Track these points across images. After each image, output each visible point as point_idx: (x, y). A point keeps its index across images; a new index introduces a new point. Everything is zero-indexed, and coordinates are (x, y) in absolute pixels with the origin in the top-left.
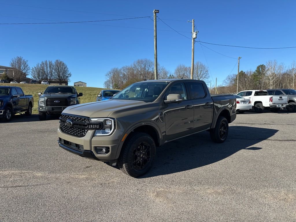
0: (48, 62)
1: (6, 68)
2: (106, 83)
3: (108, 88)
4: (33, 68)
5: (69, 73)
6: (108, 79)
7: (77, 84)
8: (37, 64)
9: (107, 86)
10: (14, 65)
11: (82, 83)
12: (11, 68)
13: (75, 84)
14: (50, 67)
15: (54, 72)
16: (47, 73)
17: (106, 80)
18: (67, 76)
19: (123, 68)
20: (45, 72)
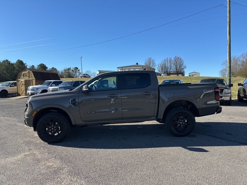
0: (169, 59)
1: (142, 66)
2: (221, 71)
3: (223, 76)
4: (158, 65)
5: (184, 66)
6: (225, 67)
7: (191, 75)
8: (162, 61)
9: (222, 75)
10: (146, 63)
11: (196, 73)
12: (145, 66)
13: (190, 75)
14: (170, 62)
15: (172, 66)
16: (168, 67)
17: (222, 69)
18: (183, 68)
19: (242, 55)
20: (166, 66)
